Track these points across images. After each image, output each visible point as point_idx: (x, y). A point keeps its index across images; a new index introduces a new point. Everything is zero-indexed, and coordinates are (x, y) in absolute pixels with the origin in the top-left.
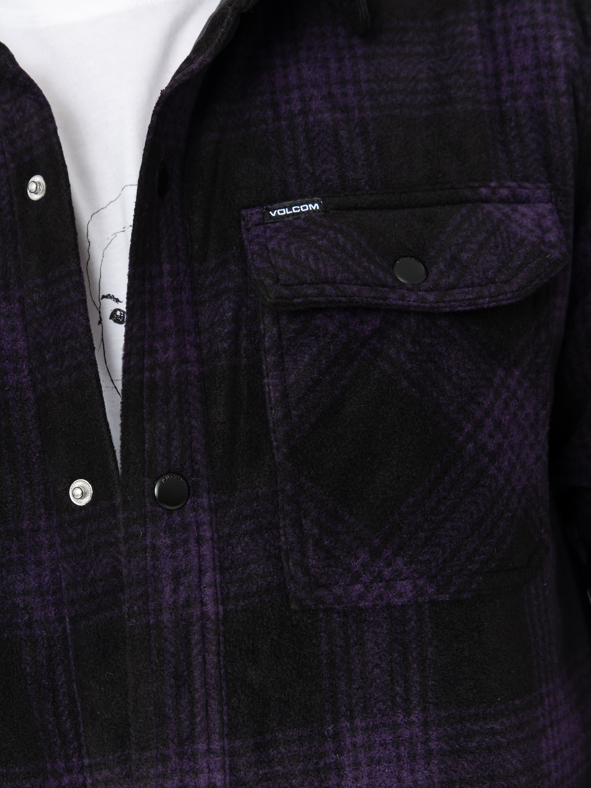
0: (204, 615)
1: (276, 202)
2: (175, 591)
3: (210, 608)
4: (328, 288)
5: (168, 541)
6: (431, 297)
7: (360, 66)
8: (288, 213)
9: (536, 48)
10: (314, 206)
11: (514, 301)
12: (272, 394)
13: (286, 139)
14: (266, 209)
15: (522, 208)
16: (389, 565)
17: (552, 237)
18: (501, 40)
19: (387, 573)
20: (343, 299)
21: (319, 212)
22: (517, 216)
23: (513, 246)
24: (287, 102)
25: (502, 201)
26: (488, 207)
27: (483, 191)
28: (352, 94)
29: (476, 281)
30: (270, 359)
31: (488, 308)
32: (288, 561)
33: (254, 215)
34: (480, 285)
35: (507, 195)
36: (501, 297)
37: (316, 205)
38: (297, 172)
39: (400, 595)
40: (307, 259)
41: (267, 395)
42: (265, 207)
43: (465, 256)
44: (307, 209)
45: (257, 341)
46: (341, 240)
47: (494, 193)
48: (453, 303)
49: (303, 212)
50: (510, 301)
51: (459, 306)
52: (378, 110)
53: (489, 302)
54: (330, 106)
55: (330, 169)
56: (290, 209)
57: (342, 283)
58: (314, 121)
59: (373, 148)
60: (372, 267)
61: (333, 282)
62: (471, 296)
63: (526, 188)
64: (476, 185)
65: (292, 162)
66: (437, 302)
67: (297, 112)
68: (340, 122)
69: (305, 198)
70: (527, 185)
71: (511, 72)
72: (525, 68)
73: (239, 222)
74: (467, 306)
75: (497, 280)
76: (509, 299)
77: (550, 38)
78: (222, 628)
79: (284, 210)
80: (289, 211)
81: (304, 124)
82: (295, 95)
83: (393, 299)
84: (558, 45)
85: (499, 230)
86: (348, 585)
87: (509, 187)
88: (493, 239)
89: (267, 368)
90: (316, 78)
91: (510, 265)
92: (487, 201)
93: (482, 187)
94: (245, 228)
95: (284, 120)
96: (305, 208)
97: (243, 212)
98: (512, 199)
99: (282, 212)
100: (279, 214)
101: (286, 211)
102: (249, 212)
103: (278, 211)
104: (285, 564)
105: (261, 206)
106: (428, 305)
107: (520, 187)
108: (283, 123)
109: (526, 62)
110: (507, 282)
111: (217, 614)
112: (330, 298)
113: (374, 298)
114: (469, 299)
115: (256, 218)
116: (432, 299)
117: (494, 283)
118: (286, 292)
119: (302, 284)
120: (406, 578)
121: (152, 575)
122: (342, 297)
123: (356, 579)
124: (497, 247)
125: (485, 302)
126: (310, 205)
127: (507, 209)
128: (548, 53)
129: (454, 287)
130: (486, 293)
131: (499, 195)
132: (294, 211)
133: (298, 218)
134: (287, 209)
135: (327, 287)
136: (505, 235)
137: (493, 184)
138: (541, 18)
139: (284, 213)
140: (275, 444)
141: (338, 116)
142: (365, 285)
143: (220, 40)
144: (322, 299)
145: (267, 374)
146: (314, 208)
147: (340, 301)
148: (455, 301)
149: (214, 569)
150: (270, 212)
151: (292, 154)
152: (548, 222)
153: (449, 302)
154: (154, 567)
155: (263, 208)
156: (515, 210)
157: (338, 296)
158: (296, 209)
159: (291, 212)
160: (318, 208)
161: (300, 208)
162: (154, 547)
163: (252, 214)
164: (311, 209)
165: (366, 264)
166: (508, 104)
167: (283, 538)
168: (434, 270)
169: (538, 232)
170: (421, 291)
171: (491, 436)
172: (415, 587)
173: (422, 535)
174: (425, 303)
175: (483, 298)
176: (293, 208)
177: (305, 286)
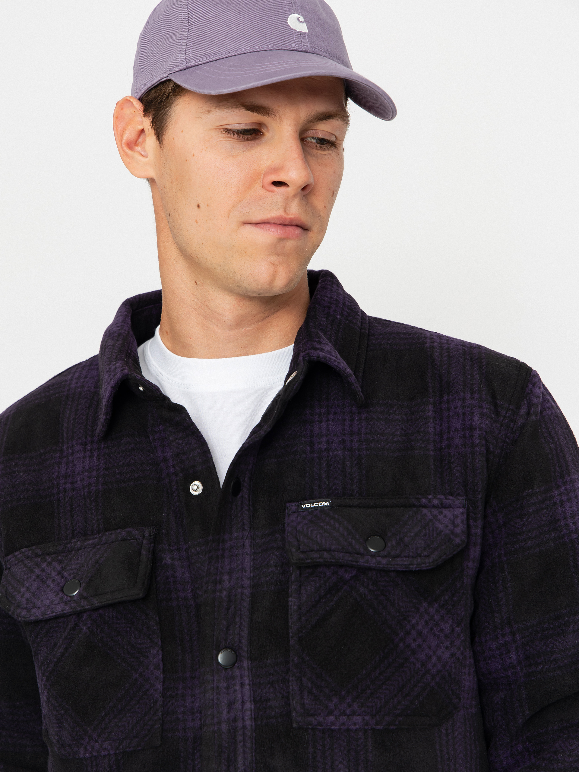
0: (244, 727)
1: (306, 500)
2: (228, 712)
3: (248, 723)
4: (326, 555)
5: (225, 685)
6: (384, 561)
7: (362, 425)
8: (312, 506)
9: (464, 419)
10: (326, 503)
11: (430, 568)
12: (292, 607)
13: (316, 464)
14: (300, 503)
15: (445, 511)
16: (349, 706)
17: (458, 530)
18: (445, 414)
19: (348, 711)
20: (333, 561)
21: (329, 507)
22: (441, 517)
23: (435, 535)
24: (319, 443)
25: (434, 507)
26: (425, 511)
27: (424, 500)
28: (356, 441)
29: (411, 554)
30: (294, 587)
31: (415, 571)
32: (293, 700)
33: (293, 506)
34: (413, 557)
35: (437, 503)
36: (423, 565)
37: (328, 503)
38: (319, 483)
39: (355, 724)
40: (316, 537)
41: (289, 607)
42: (300, 502)
43: (406, 539)
44: (322, 505)
45: (288, 576)
46: (337, 525)
47: (430, 502)
48: (396, 566)
49: (320, 506)
50: (428, 568)
51: (399, 568)
52: (369, 451)
53: (416, 568)
54: (342, 447)
55: (338, 483)
56: (313, 504)
57: (334, 551)
58: (332, 455)
59: (364, 472)
60: (354, 541)
61: (329, 551)
62: (406, 563)
63: (449, 499)
64: (420, 497)
65: (317, 478)
66: (387, 565)
67: (323, 449)
68: (347, 457)
69: (320, 498)
70: (450, 497)
71: (449, 432)
72: (456, 430)
73: (285, 510)
74: (404, 568)
75: (422, 555)
76: (427, 566)
77: (473, 414)
78: (254, 734)
79: (309, 504)
80: (312, 505)
81: (326, 456)
82: (324, 439)
83: (362, 562)
84: (476, 418)
85: (428, 526)
86: (327, 716)
87: (439, 499)
88: (424, 531)
89: (291, 592)
90: (337, 431)
91: (431, 546)
92: (425, 506)
93: (423, 498)
94: (288, 514)
95: (316, 453)
96: (321, 504)
97: (288, 505)
98: (440, 506)
99: (308, 506)
100: (307, 507)
101: (310, 505)
102: (291, 504)
103: (307, 505)
104: (291, 702)
105: (298, 501)
106: (381, 566)
107: (446, 499)
108: (315, 455)
109: (457, 427)
110: (428, 556)
111: (252, 726)
112: (326, 560)
113: (351, 561)
114: (405, 565)
115: (294, 508)
116: (384, 563)
117: (420, 556)
118: (302, 556)
119: (312, 551)
120: (359, 715)
121: (217, 704)
122: (333, 559)
123: (330, 713)
124: (426, 536)
125: (413, 567)
126: (324, 503)
127: (436, 512)
128: (469, 422)
129: (398, 556)
130: (415, 562)
131: (433, 503)
132: (315, 506)
133: (317, 510)
134: (311, 504)
135: (325, 553)
136: (431, 529)
137: (430, 497)
138: (468, 402)
139: (309, 506)
140: (291, 634)
141: (347, 453)
142: (347, 553)
143: (274, 418)
144: (321, 560)
145: (291, 595)
146: (326, 505)
147: (331, 562)
148: (397, 565)
149: (251, 701)
150: (302, 505)
151: (318, 473)
152: (458, 521)
153: (394, 565)
154: (218, 699)
155: (299, 503)
156: (441, 513)
157: (330, 559)
158: (316, 505)
159: (313, 506)
160: (328, 505)
161: (318, 504)
162: (218, 687)
163: (292, 506)
164: (324, 505)
165: (350, 540)
166: (445, 451)
167: (291, 687)
168: (389, 544)
169: (451, 527)
170: (379, 556)
171: (414, 640)
172: (364, 720)
173: (369, 692)
174: (380, 565)
175: (413, 565)
176: (315, 504)
177: (313, 552)
